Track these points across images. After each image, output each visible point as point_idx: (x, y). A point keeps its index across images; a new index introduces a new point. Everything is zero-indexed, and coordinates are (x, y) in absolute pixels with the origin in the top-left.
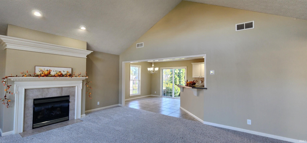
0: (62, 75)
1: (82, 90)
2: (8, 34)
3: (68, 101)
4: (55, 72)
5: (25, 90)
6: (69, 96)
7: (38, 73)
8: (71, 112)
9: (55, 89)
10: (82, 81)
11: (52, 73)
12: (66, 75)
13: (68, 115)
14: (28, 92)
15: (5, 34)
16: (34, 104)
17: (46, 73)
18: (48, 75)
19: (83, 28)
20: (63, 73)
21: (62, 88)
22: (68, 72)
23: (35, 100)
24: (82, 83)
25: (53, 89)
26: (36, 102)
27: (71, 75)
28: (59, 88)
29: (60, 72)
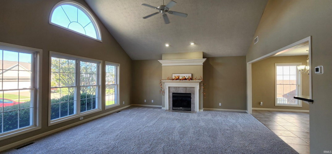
0: (185, 79)
1: (200, 90)
2: (162, 59)
3: (190, 97)
4: (182, 77)
5: (169, 87)
6: (190, 94)
7: (174, 78)
8: (192, 106)
9: (182, 88)
10: (199, 83)
11: (180, 78)
12: (188, 78)
13: (190, 107)
14: (170, 88)
15: (161, 59)
16: (173, 96)
17: (177, 77)
18: (178, 79)
19: (192, 44)
20: (186, 78)
21: (186, 87)
22: (189, 77)
23: (173, 93)
24: (199, 85)
25: (181, 88)
26: (174, 95)
27: (191, 79)
28: (184, 87)
29: (184, 77)
